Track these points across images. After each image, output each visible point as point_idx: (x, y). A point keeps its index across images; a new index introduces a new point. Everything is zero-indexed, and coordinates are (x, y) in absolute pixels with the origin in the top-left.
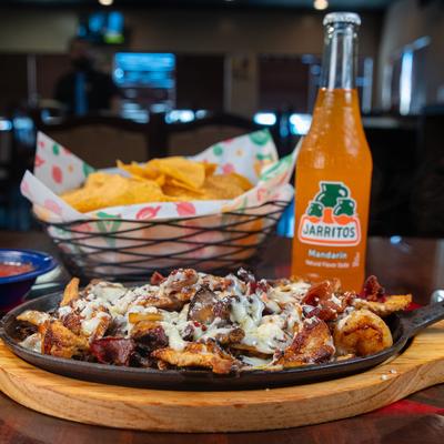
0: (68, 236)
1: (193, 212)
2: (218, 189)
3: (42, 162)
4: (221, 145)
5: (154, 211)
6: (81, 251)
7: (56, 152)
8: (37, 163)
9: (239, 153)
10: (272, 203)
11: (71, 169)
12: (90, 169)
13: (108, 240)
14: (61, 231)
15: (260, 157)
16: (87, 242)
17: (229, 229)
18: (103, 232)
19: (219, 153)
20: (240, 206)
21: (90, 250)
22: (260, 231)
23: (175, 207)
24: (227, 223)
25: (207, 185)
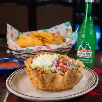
0: (17, 53)
1: (50, 48)
2: (56, 41)
3: (8, 32)
4: (57, 26)
5: (41, 48)
6: (21, 57)
7: (11, 29)
8: (7, 33)
9: (62, 28)
10: (70, 45)
11: (15, 33)
12: (20, 33)
13: (28, 55)
14: (16, 52)
15: (67, 30)
16: (23, 55)
17: (59, 52)
18: (27, 53)
19: (56, 28)
20: (62, 46)
21: (23, 57)
22: (67, 52)
23: (46, 47)
24: (58, 50)
25: (53, 40)
